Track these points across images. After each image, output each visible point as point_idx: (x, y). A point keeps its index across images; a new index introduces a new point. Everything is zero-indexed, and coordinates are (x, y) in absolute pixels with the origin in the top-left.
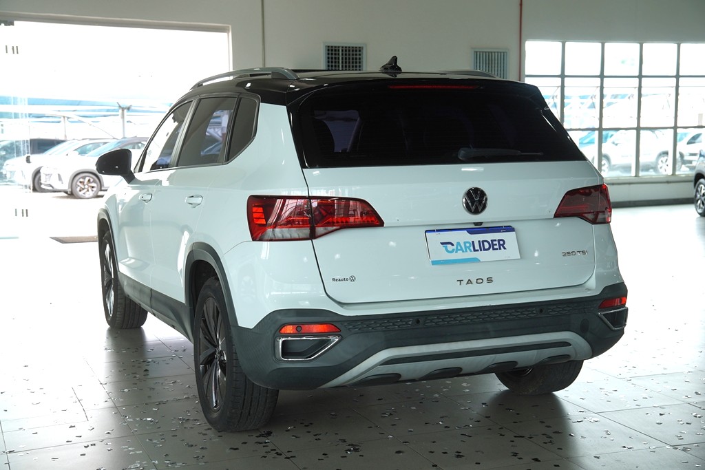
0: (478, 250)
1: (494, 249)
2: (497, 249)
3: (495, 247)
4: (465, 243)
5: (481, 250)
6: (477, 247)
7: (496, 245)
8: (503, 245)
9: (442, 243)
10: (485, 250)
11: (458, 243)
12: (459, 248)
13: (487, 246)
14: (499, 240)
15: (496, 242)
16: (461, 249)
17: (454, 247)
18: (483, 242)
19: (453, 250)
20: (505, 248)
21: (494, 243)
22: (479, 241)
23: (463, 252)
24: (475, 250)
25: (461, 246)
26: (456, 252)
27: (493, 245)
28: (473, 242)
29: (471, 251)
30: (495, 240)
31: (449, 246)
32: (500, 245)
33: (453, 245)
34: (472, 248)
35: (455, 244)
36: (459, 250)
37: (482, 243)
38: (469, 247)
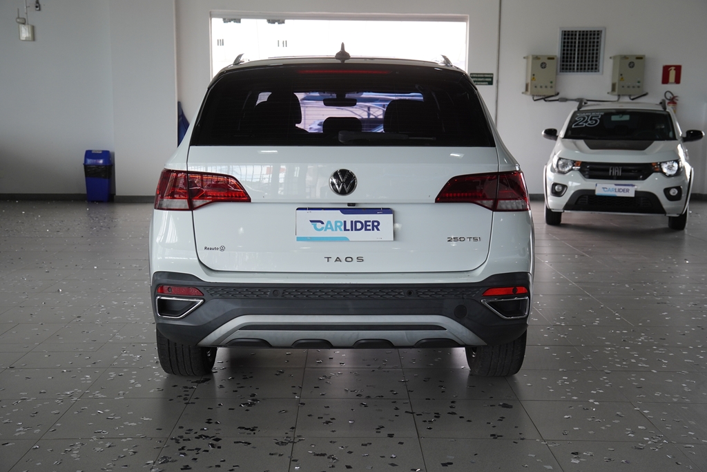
0: (349, 230)
1: (366, 230)
2: (370, 230)
3: (368, 228)
4: (336, 222)
5: (352, 230)
6: (348, 227)
7: (369, 226)
8: (377, 227)
9: (311, 221)
10: (356, 230)
11: (329, 222)
12: (329, 226)
13: (359, 226)
14: (373, 222)
15: (370, 224)
16: (331, 228)
17: (324, 226)
18: (356, 222)
19: (322, 228)
20: (378, 230)
21: (368, 224)
22: (352, 222)
23: (333, 230)
24: (345, 230)
25: (331, 225)
26: (325, 230)
27: (366, 226)
28: (345, 222)
29: (341, 230)
30: (370, 221)
31: (319, 225)
32: (373, 226)
33: (322, 223)
34: (343, 227)
35: (325, 223)
36: (329, 228)
37: (354, 224)
38: (340, 227)
